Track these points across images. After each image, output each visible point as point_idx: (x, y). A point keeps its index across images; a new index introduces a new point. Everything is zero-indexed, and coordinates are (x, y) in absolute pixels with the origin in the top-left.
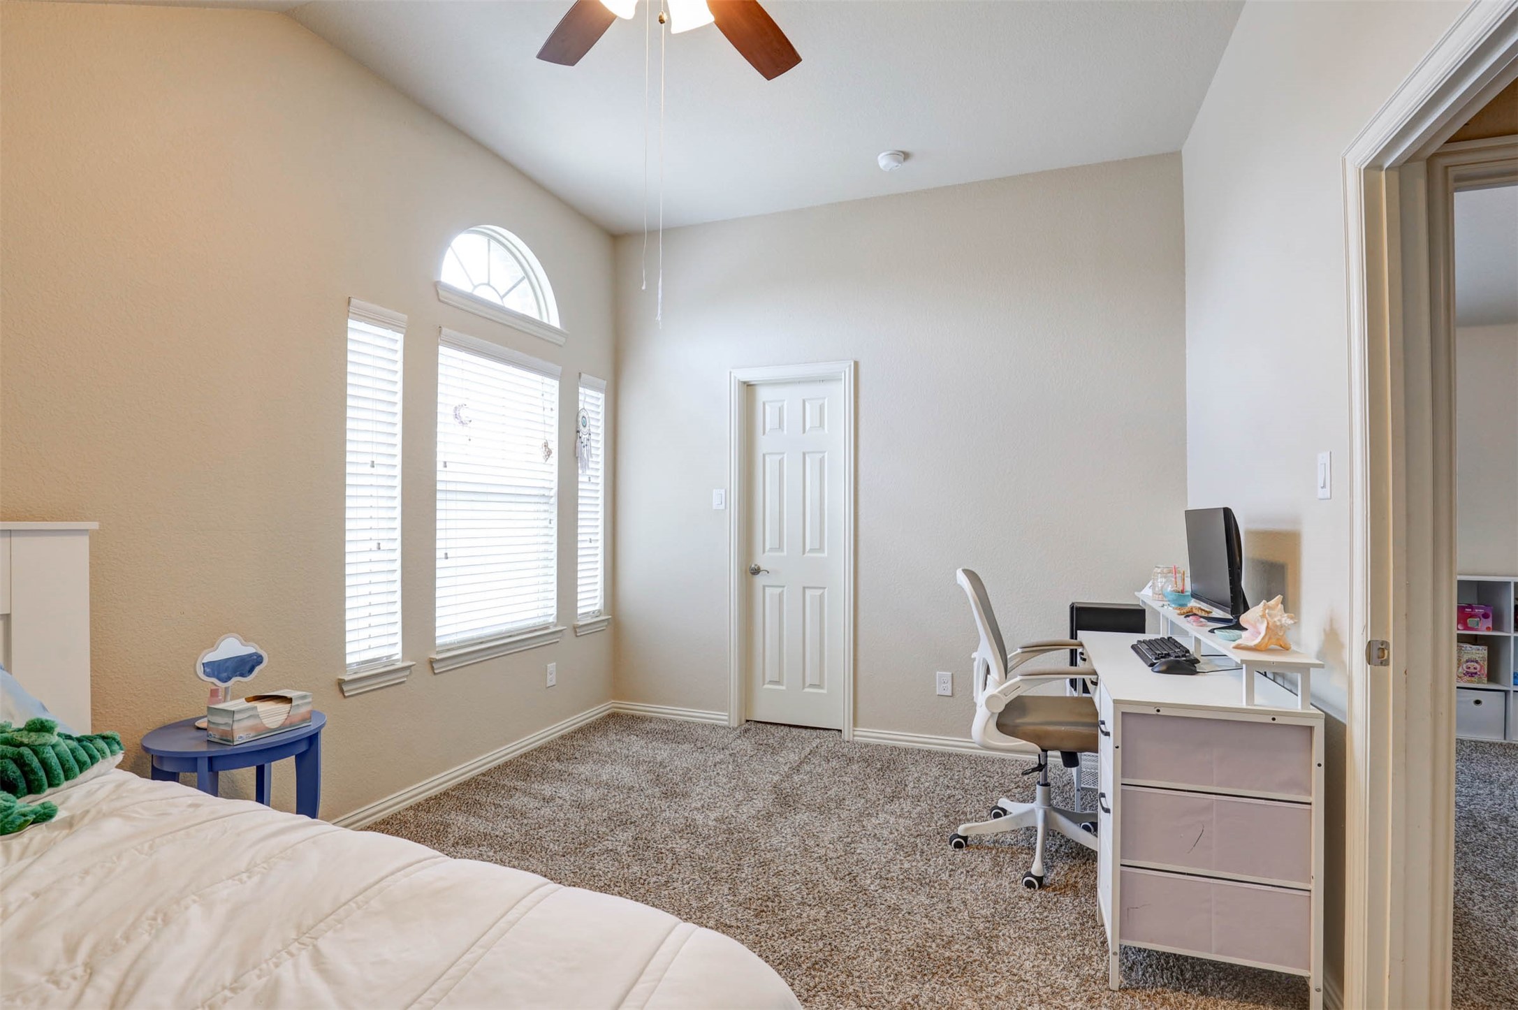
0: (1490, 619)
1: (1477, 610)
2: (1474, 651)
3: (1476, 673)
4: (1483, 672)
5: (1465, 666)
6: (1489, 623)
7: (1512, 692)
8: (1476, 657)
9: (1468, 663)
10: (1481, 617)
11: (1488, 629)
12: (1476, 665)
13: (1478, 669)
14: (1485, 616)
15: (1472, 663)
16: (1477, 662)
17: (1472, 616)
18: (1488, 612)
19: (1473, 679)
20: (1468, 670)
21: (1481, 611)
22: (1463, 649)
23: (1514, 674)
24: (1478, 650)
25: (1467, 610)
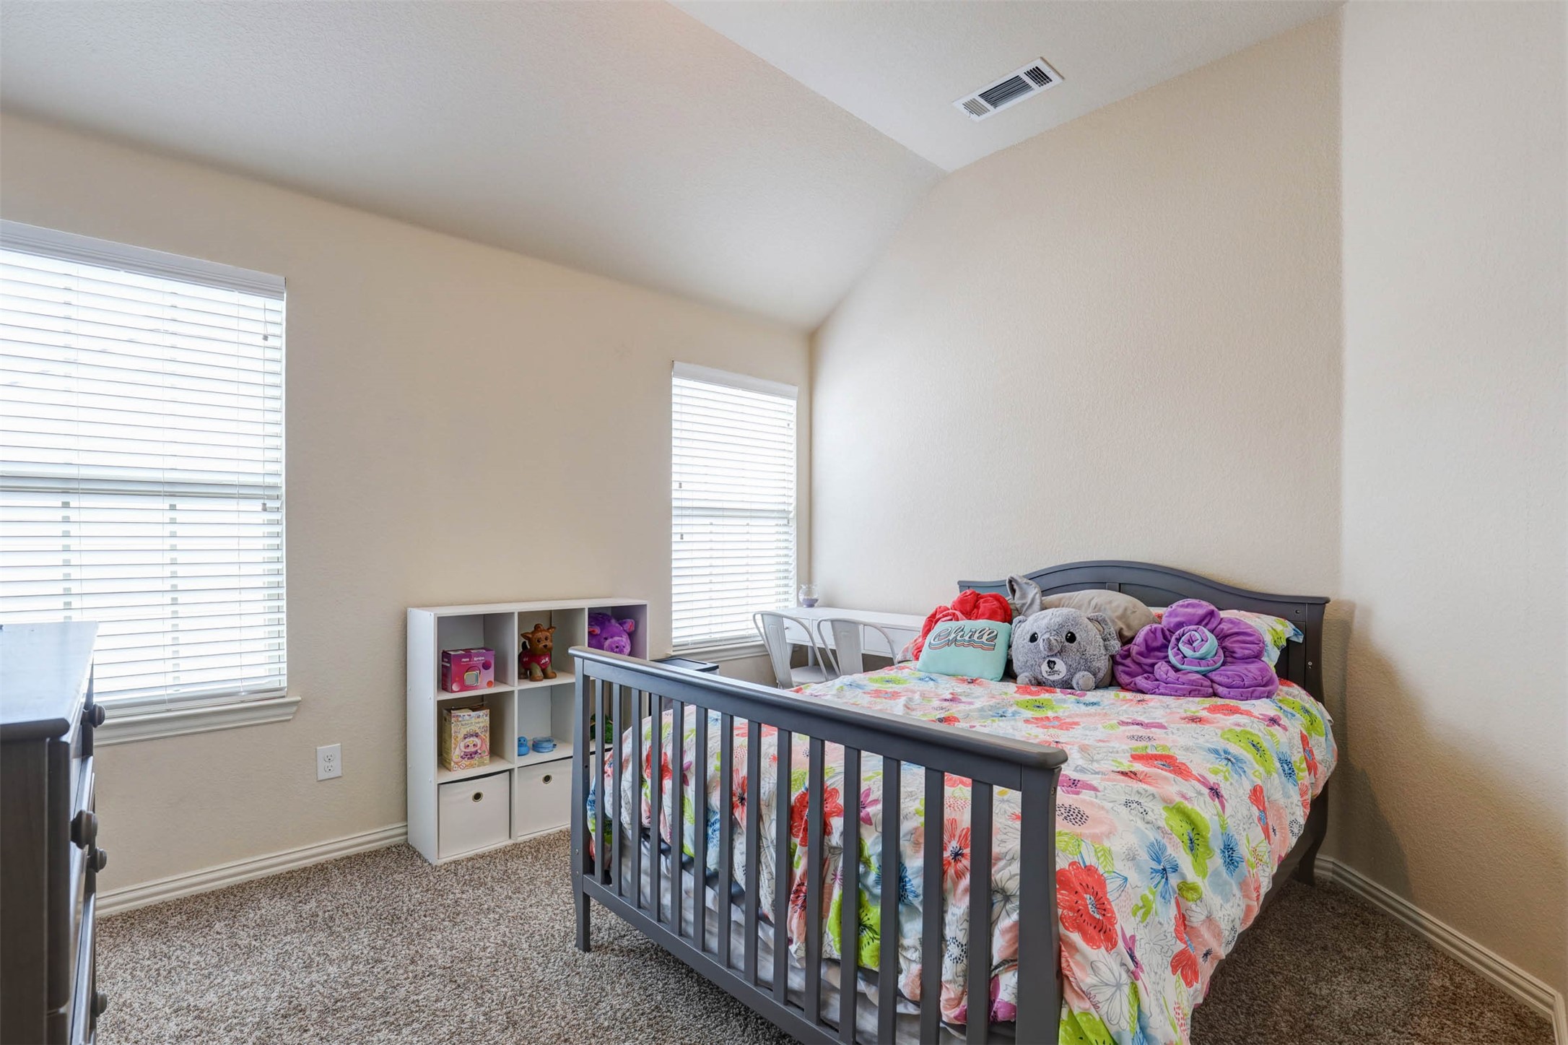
0: (492, 670)
1: (475, 659)
2: (473, 720)
3: (476, 752)
4: (484, 748)
5: (462, 745)
6: (490, 675)
7: (516, 770)
8: (476, 728)
9: (467, 740)
10: (481, 668)
11: (490, 684)
12: (475, 739)
13: (479, 746)
14: (486, 666)
15: (472, 739)
16: (477, 735)
17: (470, 668)
18: (488, 659)
19: (473, 761)
20: (467, 750)
21: (480, 658)
22: (460, 719)
23: (519, 740)
24: (479, 717)
25: (464, 660)
